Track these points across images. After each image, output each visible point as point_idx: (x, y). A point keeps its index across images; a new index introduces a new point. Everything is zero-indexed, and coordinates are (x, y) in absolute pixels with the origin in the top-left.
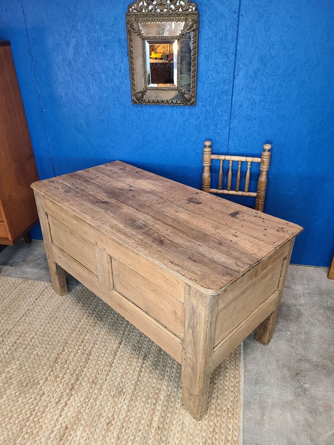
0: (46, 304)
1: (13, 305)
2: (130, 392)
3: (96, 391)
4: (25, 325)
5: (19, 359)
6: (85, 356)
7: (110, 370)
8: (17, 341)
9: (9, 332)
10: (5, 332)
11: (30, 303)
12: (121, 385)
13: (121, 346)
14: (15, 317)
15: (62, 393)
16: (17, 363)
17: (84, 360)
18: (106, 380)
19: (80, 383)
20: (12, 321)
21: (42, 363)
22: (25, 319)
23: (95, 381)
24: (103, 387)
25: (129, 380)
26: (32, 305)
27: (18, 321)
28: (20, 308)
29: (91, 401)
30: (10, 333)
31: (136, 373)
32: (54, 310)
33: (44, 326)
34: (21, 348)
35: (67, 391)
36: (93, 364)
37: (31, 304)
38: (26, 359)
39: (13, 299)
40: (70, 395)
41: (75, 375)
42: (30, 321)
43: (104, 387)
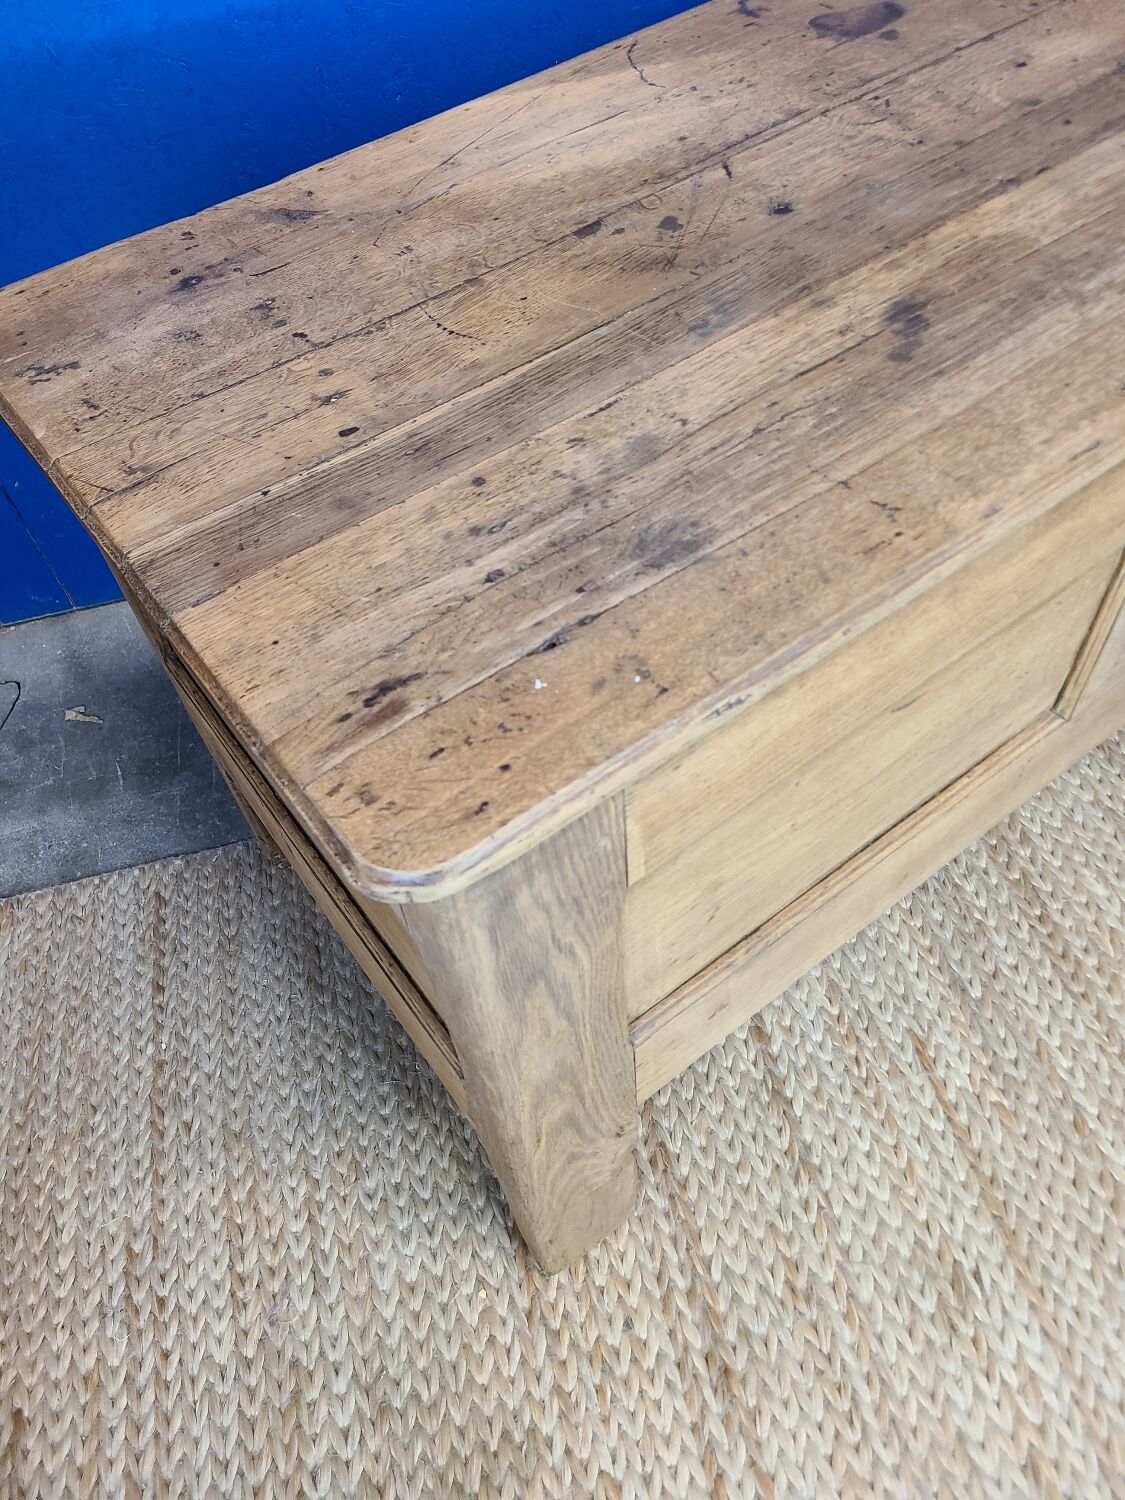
0: (232, 992)
1: (54, 1078)
2: (995, 1254)
3: (848, 1335)
4: (210, 1156)
5: (331, 1359)
6: (652, 1179)
7: (826, 1195)
8: (239, 1269)
9: (155, 1239)
10: (129, 1249)
11: (141, 1024)
12: (932, 1245)
13: (775, 1049)
14: (116, 1136)
15: (695, 1428)
16: (340, 1386)
17: (661, 1202)
18: (846, 1251)
19: (745, 1333)
20: (122, 1170)
21: (472, 1319)
22: (188, 1127)
23: (801, 1283)
24: (861, 1299)
25: (945, 1200)
26: (160, 1027)
27: (156, 1155)
28: (105, 1074)
29: (867, 1396)
30: (163, 1241)
31: (948, 1148)
32: (301, 1003)
33: (318, 1118)
34: (294, 1294)
35: (715, 1406)
36: (721, 1200)
37: (152, 1027)
38: (369, 1345)
39: (24, 1042)
40: (743, 1422)
41: (680, 1302)
42: (219, 1123)
43: (866, 1293)
